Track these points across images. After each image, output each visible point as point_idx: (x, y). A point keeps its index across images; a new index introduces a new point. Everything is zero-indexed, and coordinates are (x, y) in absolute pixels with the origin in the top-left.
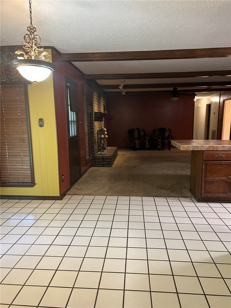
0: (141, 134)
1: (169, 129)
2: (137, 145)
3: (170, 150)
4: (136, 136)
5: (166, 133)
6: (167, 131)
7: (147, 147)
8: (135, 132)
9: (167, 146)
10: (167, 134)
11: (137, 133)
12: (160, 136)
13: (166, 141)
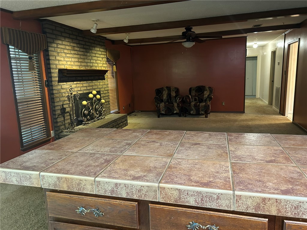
0: (172, 94)
1: (209, 88)
2: (161, 110)
3: (206, 117)
4: (165, 97)
5: (205, 92)
6: (207, 90)
7: (175, 112)
8: (164, 92)
9: (203, 111)
10: (206, 94)
11: (167, 93)
12: (197, 98)
13: (201, 104)
